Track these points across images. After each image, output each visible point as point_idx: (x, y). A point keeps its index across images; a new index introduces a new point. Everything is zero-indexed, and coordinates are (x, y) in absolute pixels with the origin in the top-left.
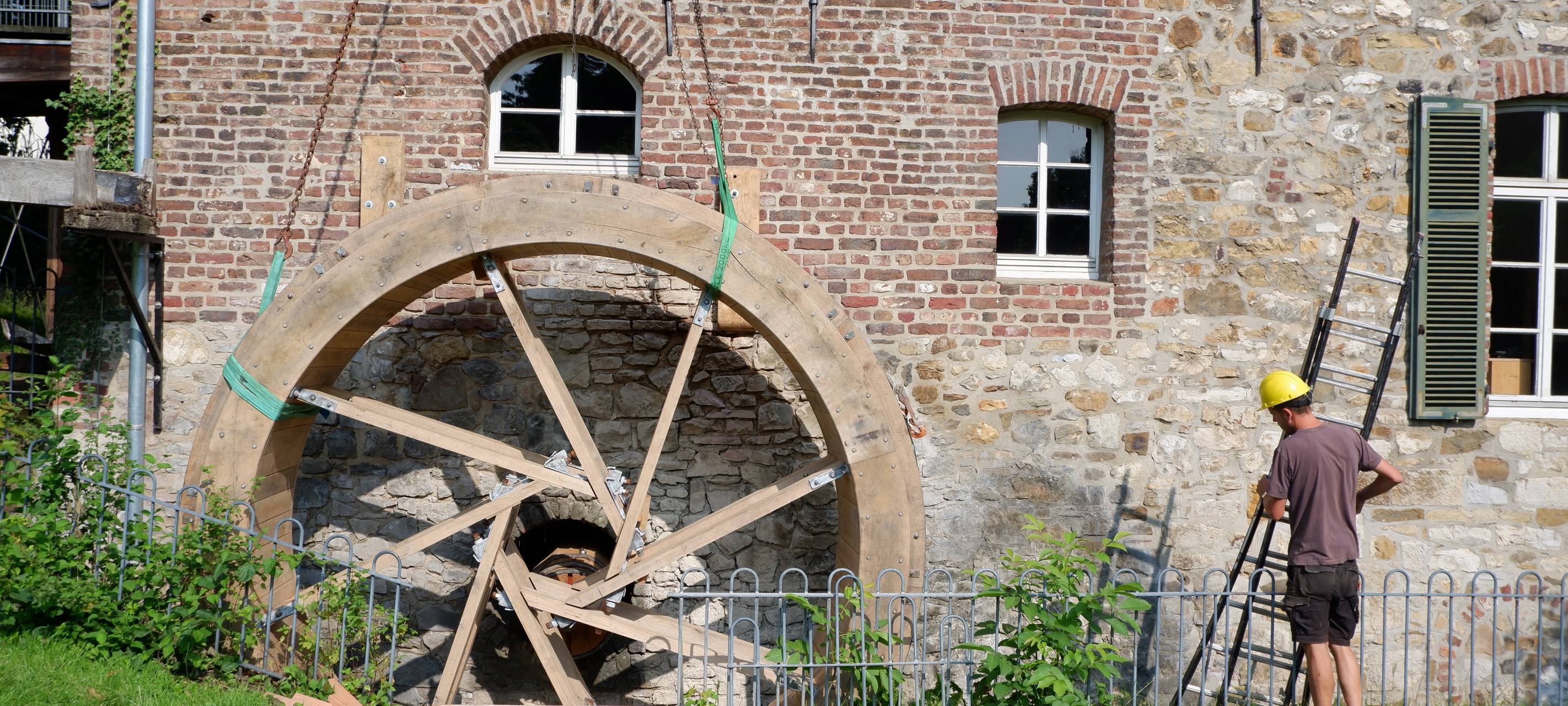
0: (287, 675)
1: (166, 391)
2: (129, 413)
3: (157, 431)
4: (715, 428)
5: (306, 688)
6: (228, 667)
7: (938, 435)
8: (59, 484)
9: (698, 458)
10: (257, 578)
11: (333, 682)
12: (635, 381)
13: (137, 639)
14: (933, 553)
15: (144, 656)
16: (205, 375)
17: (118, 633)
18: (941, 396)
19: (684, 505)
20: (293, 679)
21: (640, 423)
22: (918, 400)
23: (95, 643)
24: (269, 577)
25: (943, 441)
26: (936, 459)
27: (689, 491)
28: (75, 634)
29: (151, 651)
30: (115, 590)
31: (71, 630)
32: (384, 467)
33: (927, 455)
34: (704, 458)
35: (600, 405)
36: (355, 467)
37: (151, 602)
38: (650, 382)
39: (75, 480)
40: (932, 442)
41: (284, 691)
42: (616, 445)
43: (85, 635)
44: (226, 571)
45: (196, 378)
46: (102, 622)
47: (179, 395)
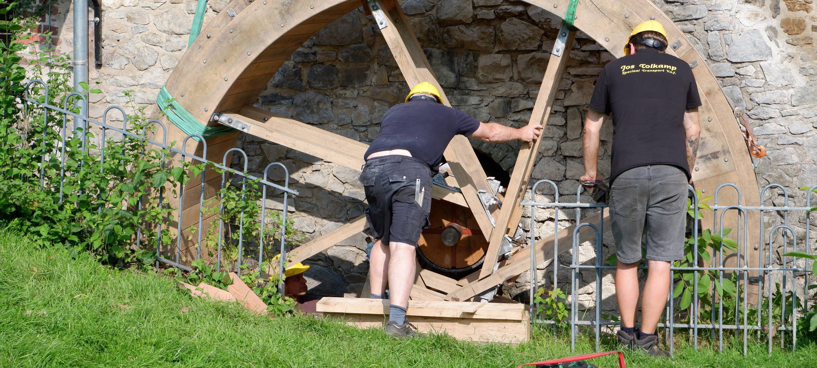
0: (196, 268)
1: (105, 31)
2: (75, 50)
3: (99, 66)
4: (590, 60)
5: (210, 279)
6: (148, 261)
7: (807, 65)
8: (10, 104)
9: (574, 88)
10: (168, 185)
11: (232, 275)
12: (515, 16)
13: (74, 234)
14: (802, 180)
15: (79, 248)
16: (137, 17)
17: (58, 228)
18: (809, 28)
19: (561, 133)
20: (200, 272)
21: (520, 56)
22: (786, 31)
23: (39, 234)
24: (178, 184)
25: (812, 71)
26: (804, 88)
27: (566, 119)
28: (25, 228)
29: (85, 244)
30: (57, 195)
31: (22, 225)
32: (291, 98)
33: (796, 85)
34: (580, 88)
35: (482, 39)
36: (265, 97)
37: (84, 204)
38: (529, 17)
39: (24, 101)
40: (801, 72)
41: (191, 280)
42: (498, 76)
43: (32, 229)
44: (143, 178)
45: (129, 19)
46: (46, 219)
47: (116, 34)
